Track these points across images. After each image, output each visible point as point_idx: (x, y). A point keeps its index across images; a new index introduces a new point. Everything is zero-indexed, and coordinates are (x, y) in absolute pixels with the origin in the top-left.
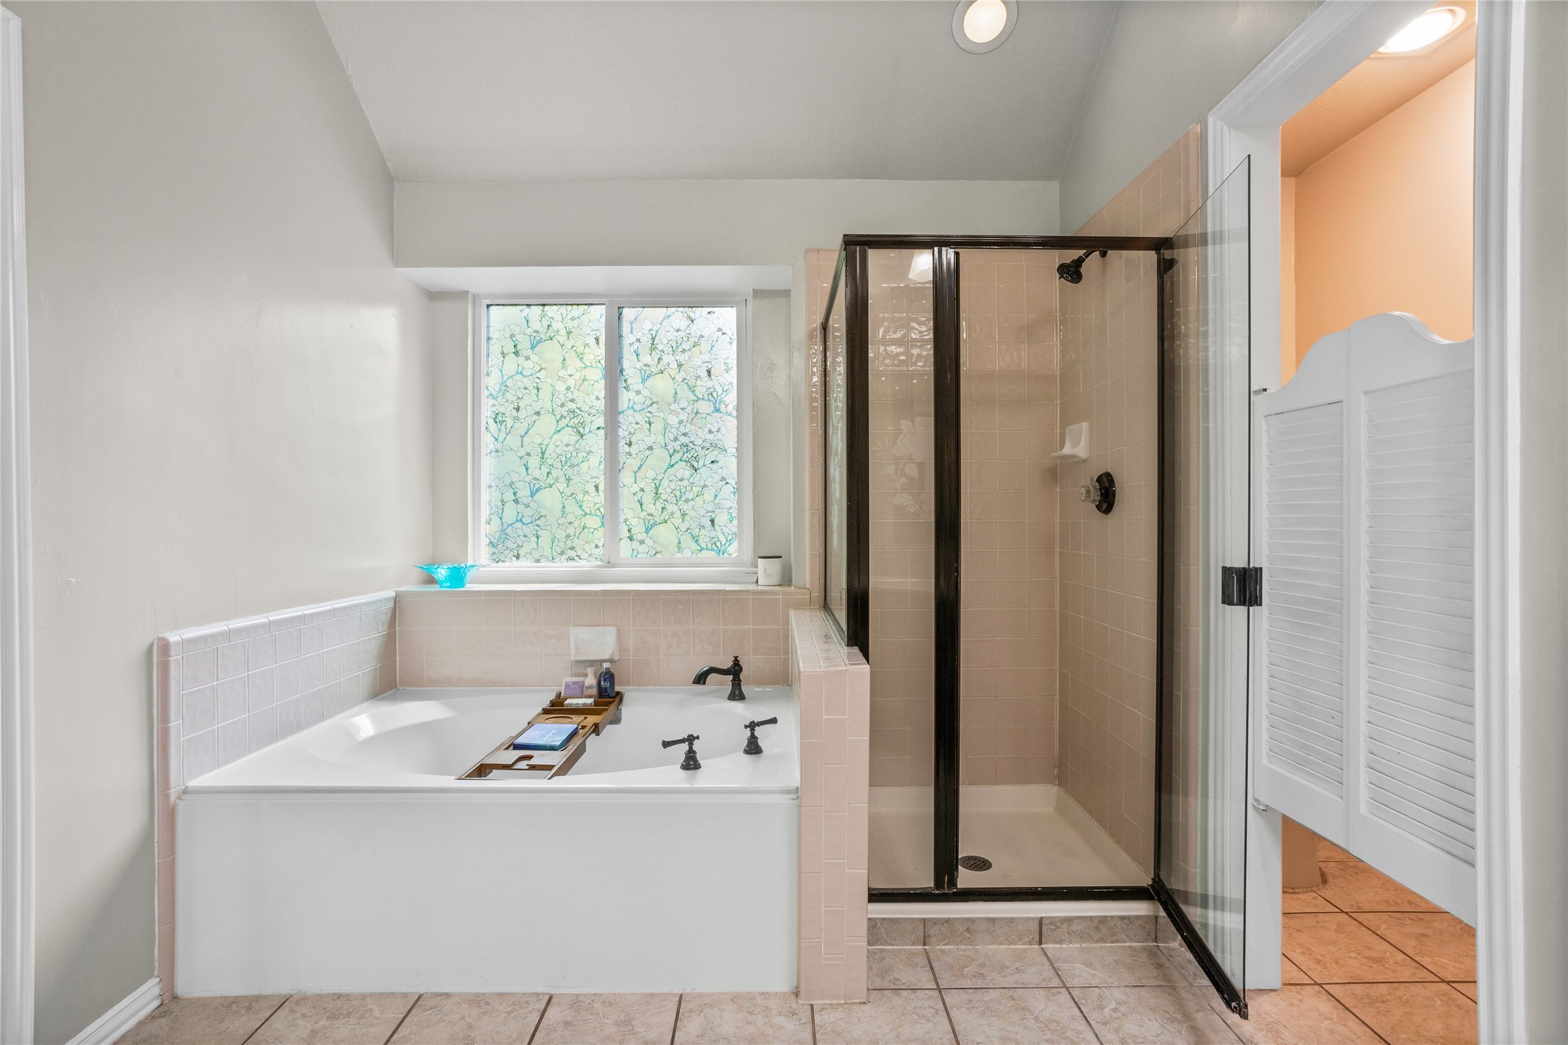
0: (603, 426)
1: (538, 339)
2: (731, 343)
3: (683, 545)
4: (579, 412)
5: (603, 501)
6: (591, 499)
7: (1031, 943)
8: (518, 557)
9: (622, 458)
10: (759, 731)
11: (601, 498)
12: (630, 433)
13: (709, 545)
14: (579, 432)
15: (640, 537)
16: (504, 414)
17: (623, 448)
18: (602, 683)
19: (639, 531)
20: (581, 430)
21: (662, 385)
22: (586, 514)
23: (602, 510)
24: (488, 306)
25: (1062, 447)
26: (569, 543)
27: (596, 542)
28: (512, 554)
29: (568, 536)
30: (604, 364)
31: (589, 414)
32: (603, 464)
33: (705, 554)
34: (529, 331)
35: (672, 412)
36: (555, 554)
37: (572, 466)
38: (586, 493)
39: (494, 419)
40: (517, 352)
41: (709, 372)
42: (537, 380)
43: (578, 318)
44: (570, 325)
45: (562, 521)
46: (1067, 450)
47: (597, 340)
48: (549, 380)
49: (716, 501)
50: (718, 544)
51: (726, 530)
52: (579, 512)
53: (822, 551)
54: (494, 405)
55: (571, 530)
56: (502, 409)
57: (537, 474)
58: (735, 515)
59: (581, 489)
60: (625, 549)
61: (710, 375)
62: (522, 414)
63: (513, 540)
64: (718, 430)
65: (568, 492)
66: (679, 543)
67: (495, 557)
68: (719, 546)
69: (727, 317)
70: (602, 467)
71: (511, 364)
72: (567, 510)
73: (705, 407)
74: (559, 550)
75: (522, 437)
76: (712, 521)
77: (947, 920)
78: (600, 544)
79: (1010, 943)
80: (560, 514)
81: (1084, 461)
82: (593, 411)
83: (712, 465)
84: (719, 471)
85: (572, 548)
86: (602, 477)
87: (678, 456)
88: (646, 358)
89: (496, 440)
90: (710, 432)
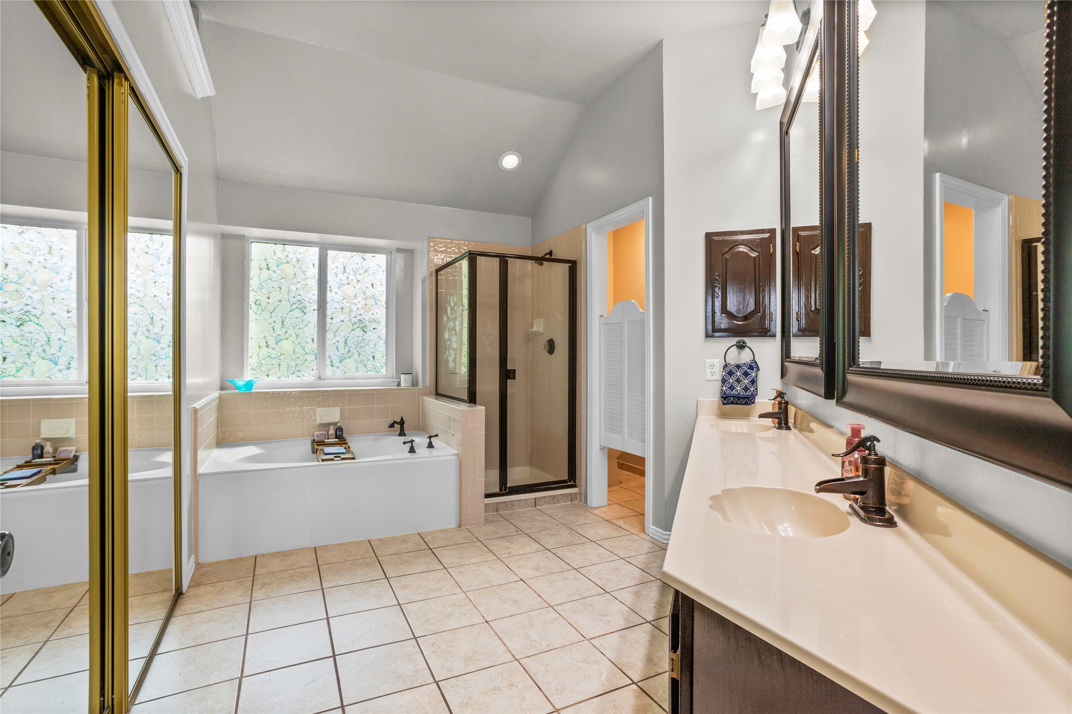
0: (317, 309)
1: (280, 262)
2: (383, 272)
3: (359, 369)
4: (303, 301)
5: (316, 347)
6: (310, 346)
7: (532, 507)
8: (268, 376)
9: (328, 326)
10: (432, 439)
11: (315, 345)
12: (332, 313)
13: (372, 369)
14: (303, 311)
15: (337, 365)
16: (261, 300)
17: (328, 320)
18: (338, 433)
19: (336, 361)
20: (305, 310)
21: (349, 290)
22: (307, 353)
23: (316, 351)
24: (252, 242)
25: (532, 327)
26: (297, 368)
27: (312, 367)
28: (265, 374)
29: (297, 365)
30: (317, 278)
31: (309, 303)
32: (316, 328)
33: (370, 373)
34: (276, 258)
35: (354, 304)
36: (289, 374)
37: (299, 329)
38: (307, 342)
39: (255, 303)
40: (269, 268)
41: (372, 285)
42: (280, 283)
43: (304, 253)
44: (299, 256)
45: (293, 357)
46: (535, 329)
47: (314, 265)
48: (286, 284)
49: (376, 347)
50: (376, 368)
51: (380, 361)
52: (303, 352)
53: (435, 370)
54: (255, 295)
55: (298, 362)
56: (260, 298)
57: (279, 332)
58: (385, 354)
59: (304, 340)
60: (329, 372)
61: (373, 287)
62: (271, 301)
63: (265, 367)
64: (377, 313)
65: (297, 342)
66: (357, 368)
67: (254, 376)
68: (377, 369)
69: (381, 259)
70: (316, 329)
71: (265, 274)
72: (296, 351)
73: (370, 302)
74: (292, 372)
75: (271, 313)
76: (374, 357)
77: (505, 502)
78: (315, 369)
79: (526, 508)
80: (293, 353)
81: (542, 334)
82: (311, 301)
83: (373, 330)
84: (377, 333)
85: (299, 371)
86: (316, 335)
87: (356, 325)
88: (341, 276)
89: (256, 314)
90: (373, 314)
